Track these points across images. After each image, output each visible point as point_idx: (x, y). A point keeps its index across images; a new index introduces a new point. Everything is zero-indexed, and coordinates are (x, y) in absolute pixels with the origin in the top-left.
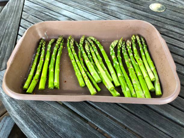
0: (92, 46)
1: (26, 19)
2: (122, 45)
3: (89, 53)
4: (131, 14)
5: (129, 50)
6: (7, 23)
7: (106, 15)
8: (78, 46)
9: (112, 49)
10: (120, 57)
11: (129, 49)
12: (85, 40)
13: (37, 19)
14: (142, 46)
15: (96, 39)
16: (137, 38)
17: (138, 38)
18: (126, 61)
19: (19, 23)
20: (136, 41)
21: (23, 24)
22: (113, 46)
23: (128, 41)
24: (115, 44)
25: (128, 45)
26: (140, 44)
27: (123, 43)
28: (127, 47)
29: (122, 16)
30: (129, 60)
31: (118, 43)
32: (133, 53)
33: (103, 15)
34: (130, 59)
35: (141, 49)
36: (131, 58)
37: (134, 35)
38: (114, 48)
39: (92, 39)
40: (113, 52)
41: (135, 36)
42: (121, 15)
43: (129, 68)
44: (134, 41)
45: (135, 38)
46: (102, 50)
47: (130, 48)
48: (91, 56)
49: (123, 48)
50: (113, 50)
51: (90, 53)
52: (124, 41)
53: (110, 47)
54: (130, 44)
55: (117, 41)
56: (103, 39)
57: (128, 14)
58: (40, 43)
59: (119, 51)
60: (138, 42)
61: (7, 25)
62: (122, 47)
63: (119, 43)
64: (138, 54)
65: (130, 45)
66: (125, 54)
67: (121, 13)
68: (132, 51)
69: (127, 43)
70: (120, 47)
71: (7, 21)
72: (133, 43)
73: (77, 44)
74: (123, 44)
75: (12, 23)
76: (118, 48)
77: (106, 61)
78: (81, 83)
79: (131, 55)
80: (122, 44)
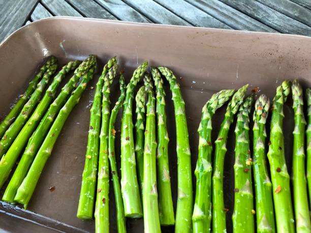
0: (155, 95)
1: (47, 5)
2: (241, 109)
3: (139, 117)
4: (301, 12)
5: (256, 128)
6: (8, 12)
7: (228, 10)
8: (121, 88)
9: (206, 116)
10: (224, 148)
11: (259, 125)
12: (145, 73)
13: (69, 6)
14: (304, 122)
15: (174, 77)
16: (294, 92)
17: (296, 93)
18: (237, 166)
19: (29, 12)
20: (289, 100)
21: (36, 15)
22: (212, 106)
23: (261, 100)
24: (221, 101)
25: (259, 112)
26: (298, 112)
27: (244, 100)
28: (254, 118)
29: (273, 15)
30: (248, 162)
31: (231, 98)
32: (267, 142)
33: (221, 8)
34: (252, 161)
35: (297, 132)
36: (257, 155)
37: (287, 81)
38: (214, 111)
39: (165, 74)
40: (206, 124)
41: (290, 85)
42: (270, 11)
43: (238, 191)
44: (280, 101)
45: (286, 93)
46: (179, 112)
47: (263, 121)
48: (142, 127)
49: (240, 119)
50: (208, 120)
51: (144, 115)
52: (251, 96)
53: (204, 109)
54: (267, 109)
55: (228, 93)
56: (195, 79)
57: (292, 10)
58: (43, 68)
59: (226, 126)
60: (295, 105)
61: (7, 15)
62: (238, 112)
63: (233, 98)
64: (280, 148)
65: (263, 111)
66: (241, 140)
67: (273, 8)
68: (265, 135)
69: (257, 103)
70: (231, 113)
71: (11, 6)
72: (275, 107)
73: (122, 83)
74: (245, 105)
75: (18, 11)
76: (227, 114)
77: (178, 148)
78: (82, 211)
79: (259, 146)
80: (242, 104)
